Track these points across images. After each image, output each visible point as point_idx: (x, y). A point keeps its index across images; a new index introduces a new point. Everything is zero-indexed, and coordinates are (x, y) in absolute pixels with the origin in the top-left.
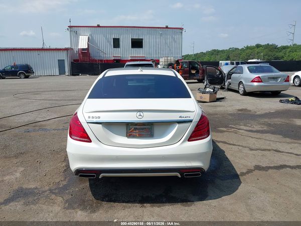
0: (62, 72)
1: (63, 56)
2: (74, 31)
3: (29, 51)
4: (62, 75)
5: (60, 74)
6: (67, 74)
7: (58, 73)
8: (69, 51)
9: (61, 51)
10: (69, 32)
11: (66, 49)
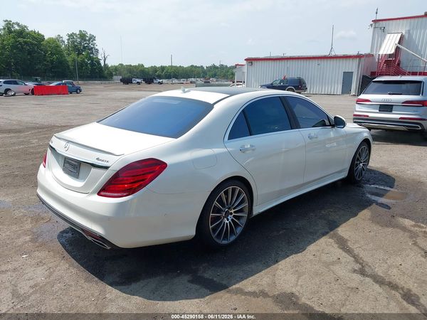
0: (346, 89)
1: (352, 66)
2: (381, 28)
3: (308, 61)
4: (345, 95)
5: (343, 93)
6: (353, 93)
7: (339, 92)
8: (362, 59)
9: (351, 59)
10: (372, 29)
11: (359, 56)
